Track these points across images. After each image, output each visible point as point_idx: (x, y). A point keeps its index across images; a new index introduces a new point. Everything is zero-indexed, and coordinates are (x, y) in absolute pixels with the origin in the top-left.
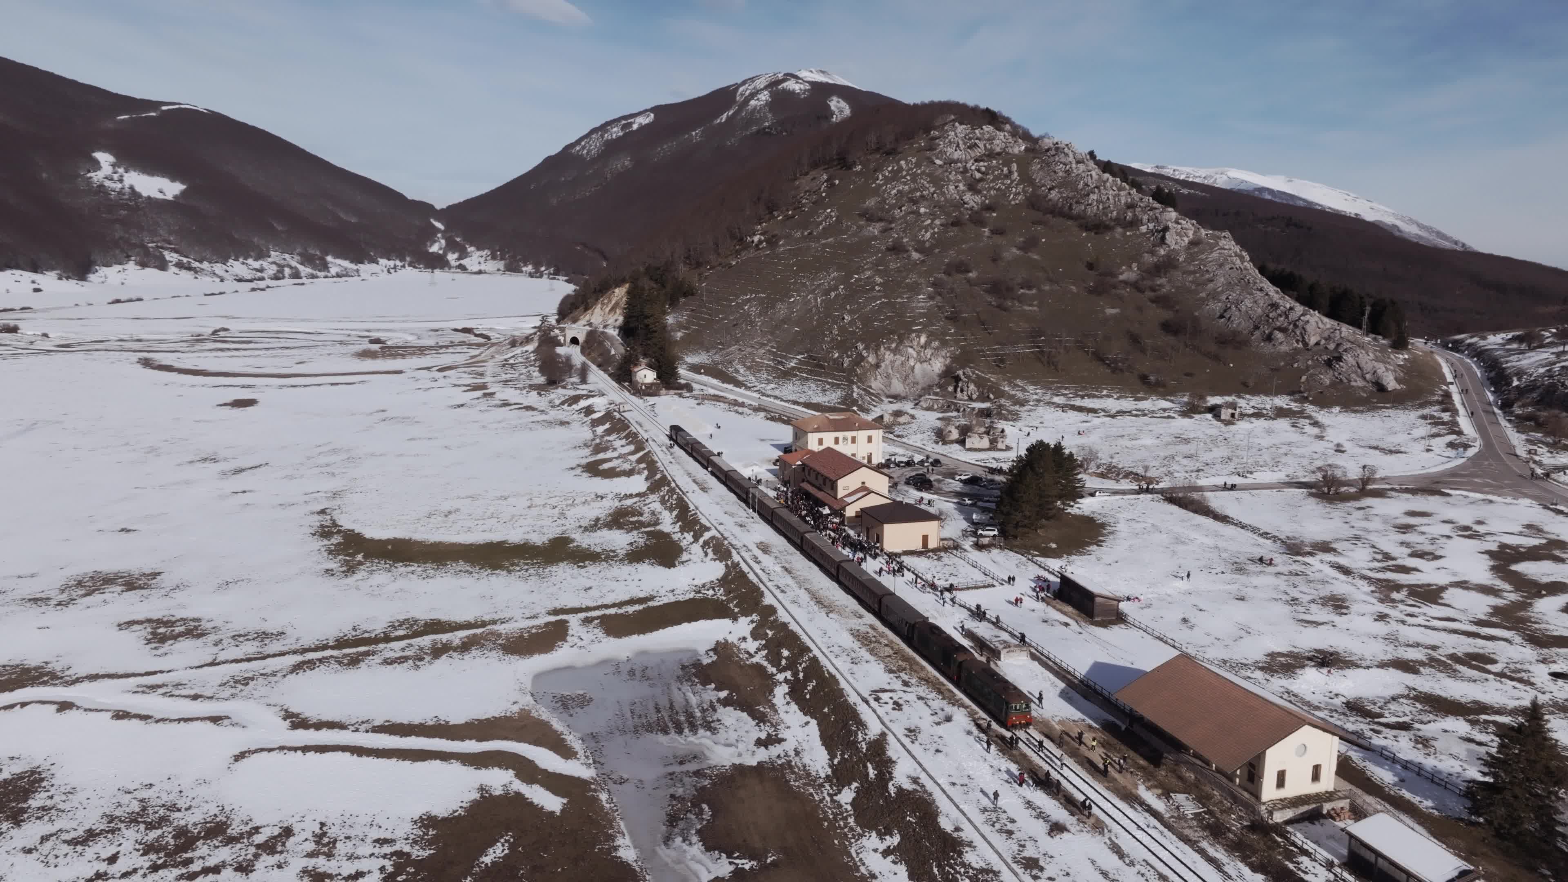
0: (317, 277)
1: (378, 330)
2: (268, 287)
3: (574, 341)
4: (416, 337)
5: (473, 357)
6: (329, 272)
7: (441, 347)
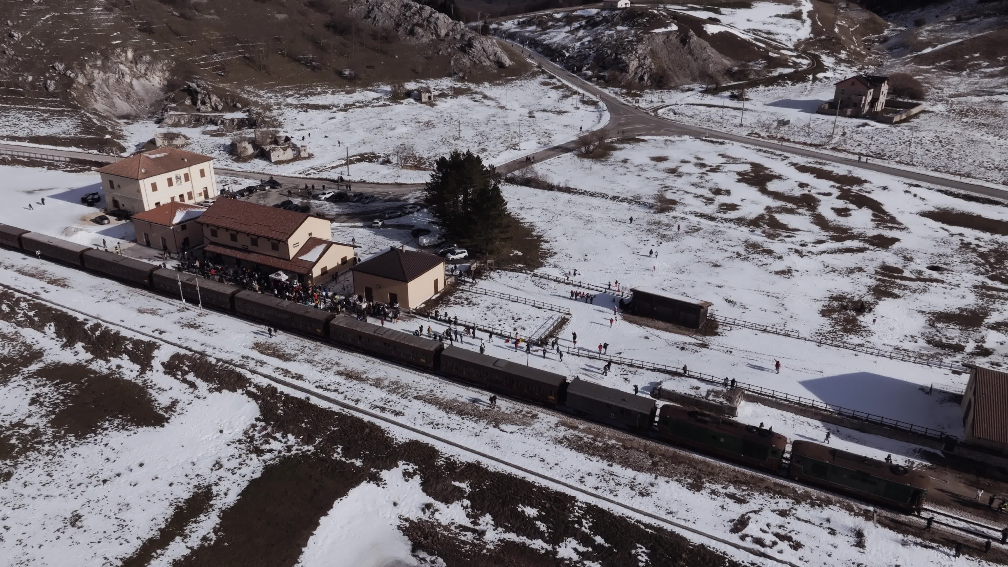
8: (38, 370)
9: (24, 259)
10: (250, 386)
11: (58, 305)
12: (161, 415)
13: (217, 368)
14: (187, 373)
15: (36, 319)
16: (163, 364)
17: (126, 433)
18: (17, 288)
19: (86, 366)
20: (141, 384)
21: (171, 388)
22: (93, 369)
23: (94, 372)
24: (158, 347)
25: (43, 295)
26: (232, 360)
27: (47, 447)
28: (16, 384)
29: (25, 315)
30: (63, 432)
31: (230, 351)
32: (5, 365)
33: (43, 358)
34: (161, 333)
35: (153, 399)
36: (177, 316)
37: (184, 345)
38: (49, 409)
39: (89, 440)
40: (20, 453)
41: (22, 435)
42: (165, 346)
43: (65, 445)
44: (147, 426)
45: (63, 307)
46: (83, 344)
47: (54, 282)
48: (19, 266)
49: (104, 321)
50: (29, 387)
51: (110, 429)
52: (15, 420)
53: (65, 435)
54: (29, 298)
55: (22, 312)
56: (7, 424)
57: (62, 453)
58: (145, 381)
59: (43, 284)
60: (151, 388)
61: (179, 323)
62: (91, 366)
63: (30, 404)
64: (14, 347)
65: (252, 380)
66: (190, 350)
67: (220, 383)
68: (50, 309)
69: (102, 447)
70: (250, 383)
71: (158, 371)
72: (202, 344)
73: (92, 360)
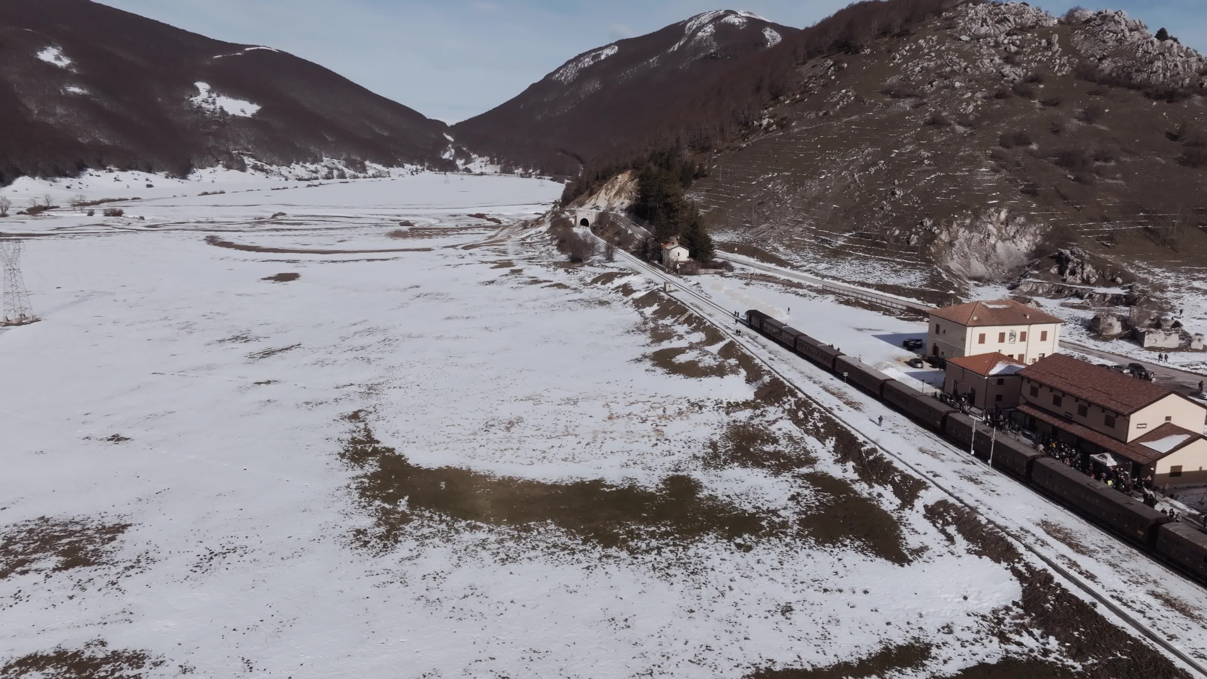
0: (358, 177)
1: (407, 215)
2: (321, 184)
3: (584, 222)
4: (438, 221)
5: (490, 237)
6: (367, 173)
7: (461, 229)
8: (807, 474)
9: (832, 379)
10: (1019, 563)
11: (845, 423)
12: (904, 554)
13: (985, 530)
14: (949, 524)
15: (822, 430)
16: (926, 507)
17: (863, 557)
18: (816, 400)
19: (850, 485)
20: (895, 518)
21: (925, 534)
22: (856, 489)
23: (855, 492)
24: (927, 488)
25: (836, 412)
26: (1007, 527)
27: (788, 540)
28: (785, 478)
29: (815, 424)
30: (806, 532)
31: (1008, 517)
32: (782, 461)
33: (815, 465)
34: (935, 476)
35: (902, 536)
36: (960, 466)
37: (956, 495)
38: (802, 509)
39: (826, 549)
40: (765, 535)
41: (773, 521)
42: (934, 489)
43: (804, 544)
44: (886, 559)
45: (849, 425)
46: (854, 464)
47: (849, 403)
48: (826, 384)
49: (881, 448)
50: (794, 485)
51: (849, 547)
52: (772, 508)
53: (807, 536)
54: (823, 410)
55: (813, 421)
56: (765, 508)
57: (799, 550)
58: (901, 517)
59: (840, 403)
60: (905, 526)
61: (959, 473)
62: (853, 486)
63: (789, 499)
64: (795, 449)
65: (1024, 557)
66: (961, 501)
67: (983, 547)
68: (838, 424)
69: (835, 560)
70: (1020, 560)
71: (918, 512)
72: (978, 501)
73: (857, 481)
